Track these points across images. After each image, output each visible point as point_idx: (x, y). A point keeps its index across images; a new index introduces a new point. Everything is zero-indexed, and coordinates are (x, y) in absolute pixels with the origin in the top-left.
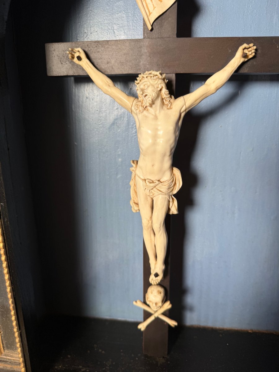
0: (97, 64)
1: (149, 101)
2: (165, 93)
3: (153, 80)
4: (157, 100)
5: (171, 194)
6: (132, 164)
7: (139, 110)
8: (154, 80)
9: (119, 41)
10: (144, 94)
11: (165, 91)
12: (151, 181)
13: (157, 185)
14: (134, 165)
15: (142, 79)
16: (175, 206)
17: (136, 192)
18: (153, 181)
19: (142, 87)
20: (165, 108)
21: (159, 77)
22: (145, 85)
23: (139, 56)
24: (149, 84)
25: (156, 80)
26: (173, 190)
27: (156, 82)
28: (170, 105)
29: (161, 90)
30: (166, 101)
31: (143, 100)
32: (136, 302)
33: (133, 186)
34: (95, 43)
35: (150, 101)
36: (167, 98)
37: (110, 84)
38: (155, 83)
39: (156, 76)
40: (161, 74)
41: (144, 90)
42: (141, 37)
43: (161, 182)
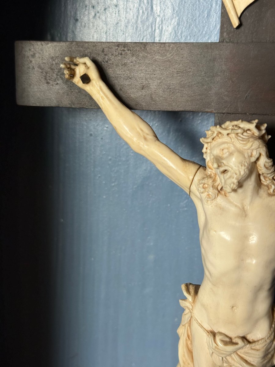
0: (121, 90)
1: (232, 185)
2: (265, 165)
3: (242, 142)
4: (249, 179)
6: (185, 294)
7: (206, 194)
8: (245, 142)
9: (169, 46)
10: (222, 169)
11: (266, 162)
12: (228, 340)
14: (190, 298)
15: (217, 135)
17: (190, 352)
18: (231, 338)
19: (216, 152)
20: (262, 192)
21: (253, 134)
22: (223, 150)
23: (208, 77)
24: (232, 148)
25: (247, 140)
27: (249, 145)
28: (273, 186)
29: (258, 159)
30: (265, 179)
31: (215, 175)
33: (184, 339)
34: (118, 47)
35: (234, 183)
36: (268, 174)
37: (147, 134)
38: (246, 148)
39: (248, 132)
40: (258, 127)
41: (222, 158)
42: (215, 38)
43: (249, 342)
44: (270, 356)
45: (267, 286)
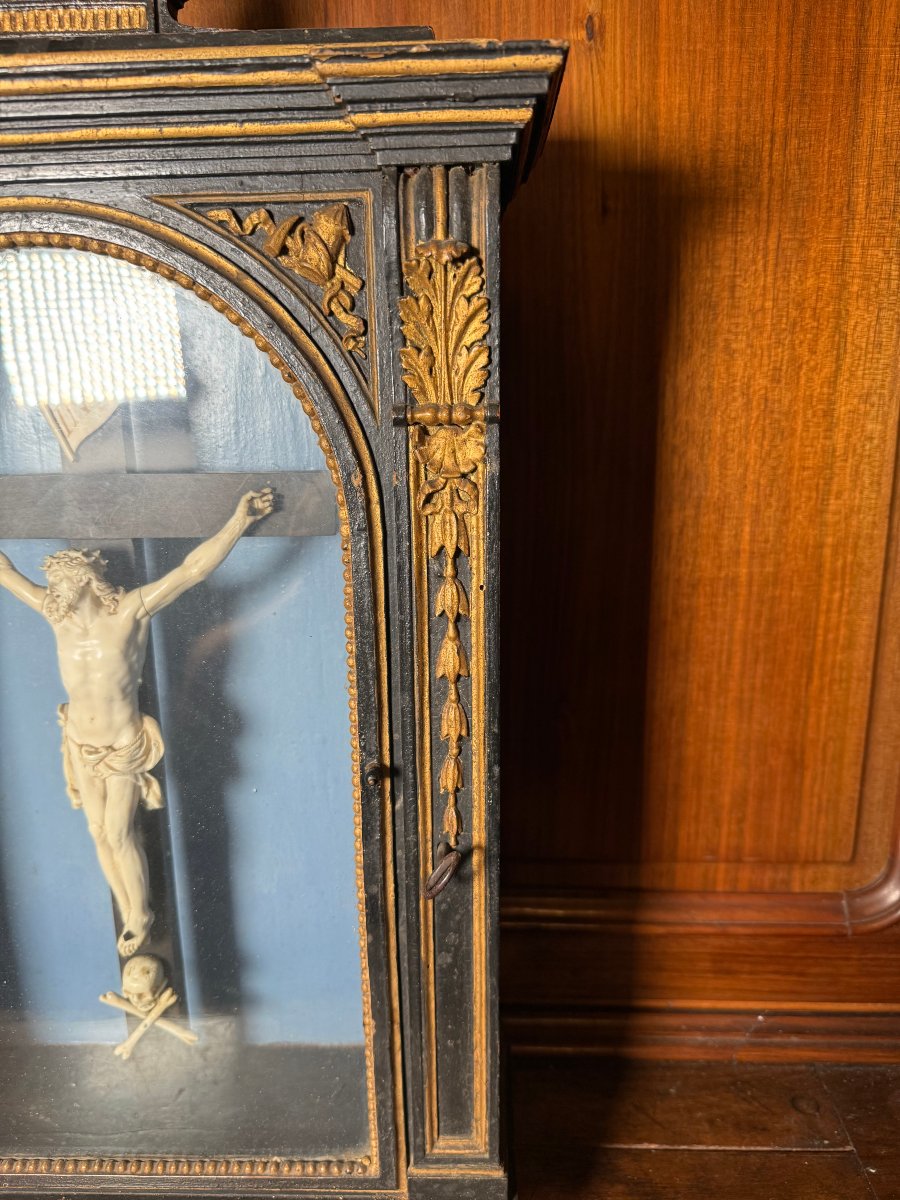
2: (98, 588)
3: (69, 570)
4: (83, 601)
5: (139, 771)
6: (59, 713)
7: (53, 617)
10: (55, 594)
11: (98, 585)
12: (93, 750)
13: (105, 756)
16: (155, 793)
18: (97, 749)
20: (103, 612)
21: (82, 561)
25: (76, 566)
26: (143, 763)
27: (76, 571)
28: (113, 607)
29: (88, 583)
30: (104, 600)
32: (105, 996)
36: (106, 594)
38: (74, 574)
39: (77, 560)
40: (87, 555)
41: (56, 585)
42: (60, 469)
43: (115, 750)
44: (139, 761)
45: (118, 696)
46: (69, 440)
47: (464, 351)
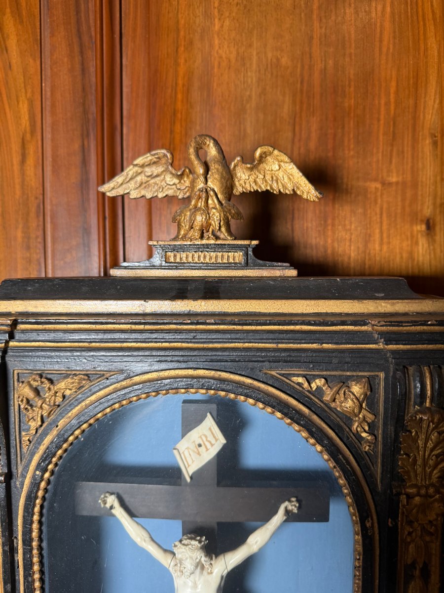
4: (197, 569)
19: (180, 556)
21: (198, 546)
22: (183, 555)
25: (195, 551)
28: (210, 569)
29: (200, 560)
30: (206, 565)
37: (146, 537)
39: (195, 545)
46: (188, 469)
47: (434, 458)
